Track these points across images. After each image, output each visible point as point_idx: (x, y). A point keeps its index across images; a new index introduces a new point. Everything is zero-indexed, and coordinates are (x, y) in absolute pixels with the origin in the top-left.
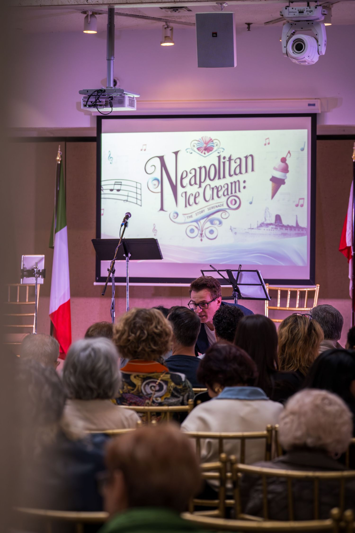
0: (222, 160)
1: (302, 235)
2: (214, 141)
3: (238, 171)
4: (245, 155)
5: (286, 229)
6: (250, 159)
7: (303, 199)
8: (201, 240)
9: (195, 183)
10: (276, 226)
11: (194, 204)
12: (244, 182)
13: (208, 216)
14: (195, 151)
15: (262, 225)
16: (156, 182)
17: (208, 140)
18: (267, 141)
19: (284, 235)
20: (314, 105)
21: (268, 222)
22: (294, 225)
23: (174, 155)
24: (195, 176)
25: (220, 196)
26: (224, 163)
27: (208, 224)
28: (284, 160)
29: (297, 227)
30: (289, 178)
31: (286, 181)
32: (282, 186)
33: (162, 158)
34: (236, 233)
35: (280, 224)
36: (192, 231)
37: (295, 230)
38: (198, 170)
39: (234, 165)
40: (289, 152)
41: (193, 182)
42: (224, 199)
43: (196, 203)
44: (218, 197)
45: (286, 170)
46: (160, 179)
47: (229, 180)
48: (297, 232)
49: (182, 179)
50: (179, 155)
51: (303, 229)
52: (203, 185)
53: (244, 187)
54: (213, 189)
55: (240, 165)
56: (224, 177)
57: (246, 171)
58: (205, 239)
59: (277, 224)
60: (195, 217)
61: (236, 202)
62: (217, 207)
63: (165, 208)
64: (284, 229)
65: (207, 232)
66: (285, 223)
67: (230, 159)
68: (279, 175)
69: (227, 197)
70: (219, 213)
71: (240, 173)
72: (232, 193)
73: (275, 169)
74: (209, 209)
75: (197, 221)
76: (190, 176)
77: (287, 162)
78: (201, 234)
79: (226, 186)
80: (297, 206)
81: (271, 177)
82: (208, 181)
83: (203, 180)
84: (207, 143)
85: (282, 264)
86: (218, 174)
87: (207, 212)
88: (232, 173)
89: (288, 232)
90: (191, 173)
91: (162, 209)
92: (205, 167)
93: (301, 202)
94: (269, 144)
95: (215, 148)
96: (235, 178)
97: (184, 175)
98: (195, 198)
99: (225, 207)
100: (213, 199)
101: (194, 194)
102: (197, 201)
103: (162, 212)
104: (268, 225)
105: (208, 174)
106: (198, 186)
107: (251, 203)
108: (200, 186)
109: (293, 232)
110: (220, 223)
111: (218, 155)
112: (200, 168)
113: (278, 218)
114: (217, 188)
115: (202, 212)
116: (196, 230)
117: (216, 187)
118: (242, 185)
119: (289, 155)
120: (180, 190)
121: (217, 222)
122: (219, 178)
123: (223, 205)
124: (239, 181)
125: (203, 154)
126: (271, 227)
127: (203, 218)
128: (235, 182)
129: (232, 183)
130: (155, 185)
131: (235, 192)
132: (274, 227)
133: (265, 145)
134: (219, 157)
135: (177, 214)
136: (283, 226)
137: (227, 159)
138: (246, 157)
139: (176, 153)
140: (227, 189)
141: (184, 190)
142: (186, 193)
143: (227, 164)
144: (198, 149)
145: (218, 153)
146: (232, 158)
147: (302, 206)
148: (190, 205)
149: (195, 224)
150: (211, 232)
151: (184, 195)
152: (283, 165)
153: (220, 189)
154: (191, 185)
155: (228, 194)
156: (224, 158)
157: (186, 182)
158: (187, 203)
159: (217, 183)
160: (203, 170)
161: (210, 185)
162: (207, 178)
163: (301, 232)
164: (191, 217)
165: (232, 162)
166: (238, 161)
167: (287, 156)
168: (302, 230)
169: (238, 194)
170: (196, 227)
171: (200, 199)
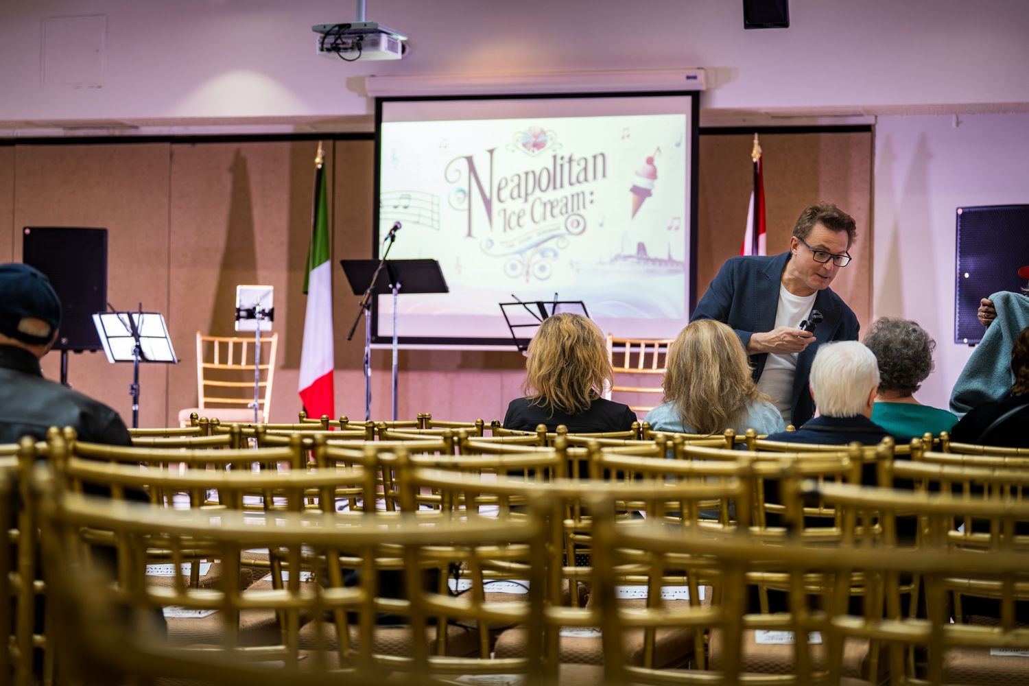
0: (559, 162)
1: (677, 272)
2: (548, 134)
3: (582, 177)
4: (593, 154)
5: (654, 264)
6: (600, 160)
7: (679, 218)
8: (527, 281)
9: (519, 196)
10: (639, 259)
11: (517, 228)
12: (592, 193)
13: (538, 245)
14: (518, 148)
15: (617, 258)
16: (461, 195)
17: (538, 131)
18: (626, 133)
19: (651, 272)
20: (695, 78)
21: (627, 253)
22: (666, 257)
23: (488, 155)
24: (519, 185)
25: (554, 214)
26: (562, 165)
27: (538, 257)
28: (650, 161)
29: (670, 260)
30: (658, 187)
31: (654, 192)
32: (648, 201)
33: (470, 160)
34: (578, 270)
35: (644, 256)
36: (514, 267)
37: (666, 264)
38: (523, 177)
39: (576, 169)
40: (658, 149)
41: (515, 194)
42: (561, 220)
43: (519, 225)
44: (553, 216)
45: (653, 175)
46: (466, 189)
47: (568, 191)
48: (669, 267)
49: (499, 189)
50: (496, 154)
51: (678, 263)
52: (531, 199)
53: (592, 202)
54: (545, 204)
55: (585, 169)
56: (562, 186)
57: (595, 177)
58: (532, 279)
59: (640, 256)
60: (518, 247)
61: (579, 224)
62: (550, 231)
63: (474, 232)
64: (650, 263)
65: (535, 269)
66: (651, 253)
67: (570, 160)
68: (643, 183)
69: (566, 216)
70: (554, 240)
71: (586, 180)
72: (573, 210)
73: (637, 174)
74: (539, 234)
75: (520, 252)
76: (511, 185)
77: (656, 163)
78: (527, 272)
79: (564, 201)
80: (670, 228)
81: (630, 186)
82: (538, 193)
83: (530, 190)
84: (536, 137)
85: (646, 316)
86: (553, 182)
87: (536, 239)
88: (574, 180)
89: (657, 267)
90: (512, 181)
91: (469, 235)
92: (533, 172)
93: (676, 223)
94: (628, 136)
95: (549, 144)
96: (577, 188)
97: (503, 184)
98: (519, 217)
99: (563, 230)
100: (545, 219)
101: (517, 212)
102: (522, 222)
103: (469, 239)
104: (626, 257)
105: (538, 182)
106: (522, 200)
107: (601, 225)
108: (526, 200)
109: (664, 268)
110: (556, 255)
111: (553, 153)
112: (527, 174)
113: (641, 247)
114: (551, 203)
115: (529, 238)
116: (519, 266)
117: (550, 201)
118: (588, 198)
119: (658, 153)
120: (496, 205)
121: (551, 254)
122: (555, 188)
123: (559, 229)
124: (583, 193)
125: (530, 153)
126: (630, 260)
127: (530, 248)
128: (578, 195)
129: (573, 196)
130: (459, 199)
131: (578, 208)
132: (635, 260)
133: (623, 138)
134: (555, 157)
135: (492, 242)
136: (649, 259)
137: (566, 159)
138: (595, 157)
139: (491, 152)
140: (566, 205)
141: (502, 206)
142: (505, 210)
143: (566, 167)
144: (524, 145)
145: (554, 150)
146: (573, 158)
147: (677, 229)
148: (510, 228)
149: (518, 257)
150: (542, 268)
151: (502, 214)
152: (649, 168)
153: (555, 204)
154: (512, 198)
155: (567, 212)
156: (562, 158)
157: (505, 194)
158: (507, 225)
159: (551, 195)
160: (531, 177)
161: (540, 199)
162: (537, 189)
163: (675, 267)
164: (512, 246)
165: (574, 164)
166: (583, 163)
167: (655, 154)
168: (677, 265)
169: (582, 211)
170: (520, 262)
171: (526, 220)
